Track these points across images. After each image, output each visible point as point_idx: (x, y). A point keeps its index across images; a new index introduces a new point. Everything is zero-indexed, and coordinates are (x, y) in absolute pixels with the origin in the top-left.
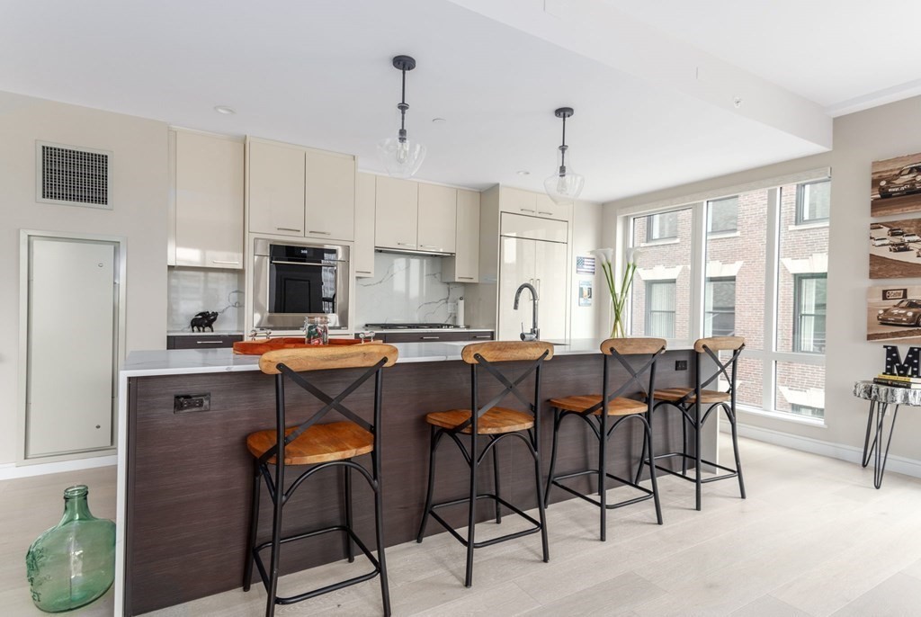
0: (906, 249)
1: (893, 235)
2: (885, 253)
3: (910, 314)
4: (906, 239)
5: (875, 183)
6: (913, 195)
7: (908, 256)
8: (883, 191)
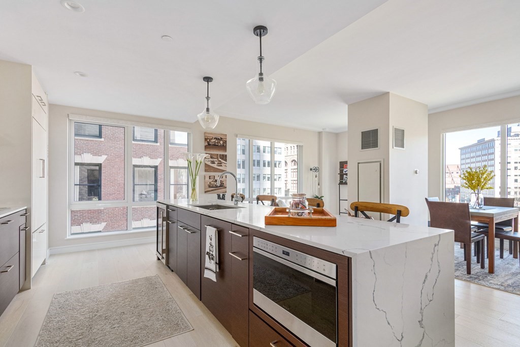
0: (214, 163)
1: (211, 158)
2: (209, 163)
4: (215, 160)
5: (206, 139)
6: (215, 146)
7: (215, 166)
8: (208, 143)
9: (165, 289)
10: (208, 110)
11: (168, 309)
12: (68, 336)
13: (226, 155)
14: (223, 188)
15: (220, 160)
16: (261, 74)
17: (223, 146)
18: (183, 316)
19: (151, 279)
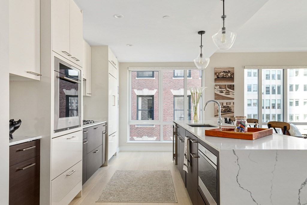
0: (223, 92)
1: (220, 88)
2: (218, 93)
3: (224, 109)
4: (223, 90)
5: (215, 74)
6: (224, 78)
7: (223, 94)
8: (217, 76)
9: (171, 179)
10: (201, 55)
11: (168, 190)
12: (117, 189)
13: (233, 85)
14: (231, 113)
15: (228, 89)
16: (224, 29)
17: (231, 77)
18: (175, 195)
19: (165, 172)
